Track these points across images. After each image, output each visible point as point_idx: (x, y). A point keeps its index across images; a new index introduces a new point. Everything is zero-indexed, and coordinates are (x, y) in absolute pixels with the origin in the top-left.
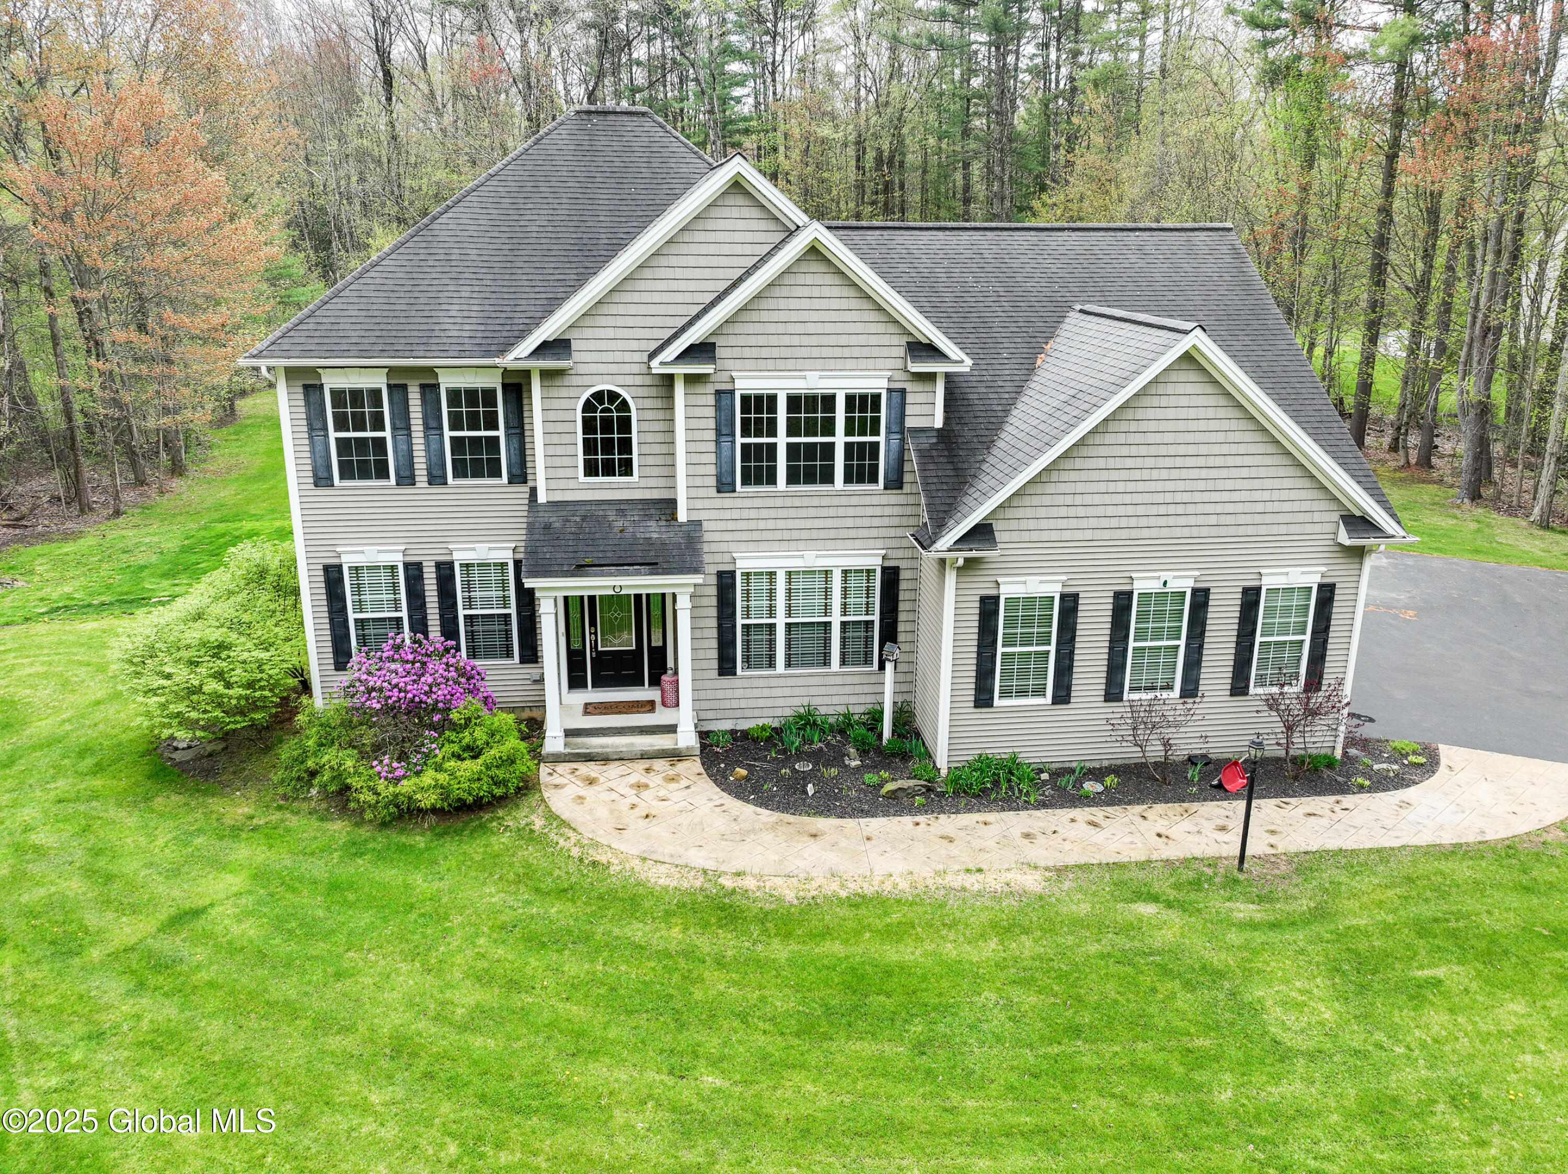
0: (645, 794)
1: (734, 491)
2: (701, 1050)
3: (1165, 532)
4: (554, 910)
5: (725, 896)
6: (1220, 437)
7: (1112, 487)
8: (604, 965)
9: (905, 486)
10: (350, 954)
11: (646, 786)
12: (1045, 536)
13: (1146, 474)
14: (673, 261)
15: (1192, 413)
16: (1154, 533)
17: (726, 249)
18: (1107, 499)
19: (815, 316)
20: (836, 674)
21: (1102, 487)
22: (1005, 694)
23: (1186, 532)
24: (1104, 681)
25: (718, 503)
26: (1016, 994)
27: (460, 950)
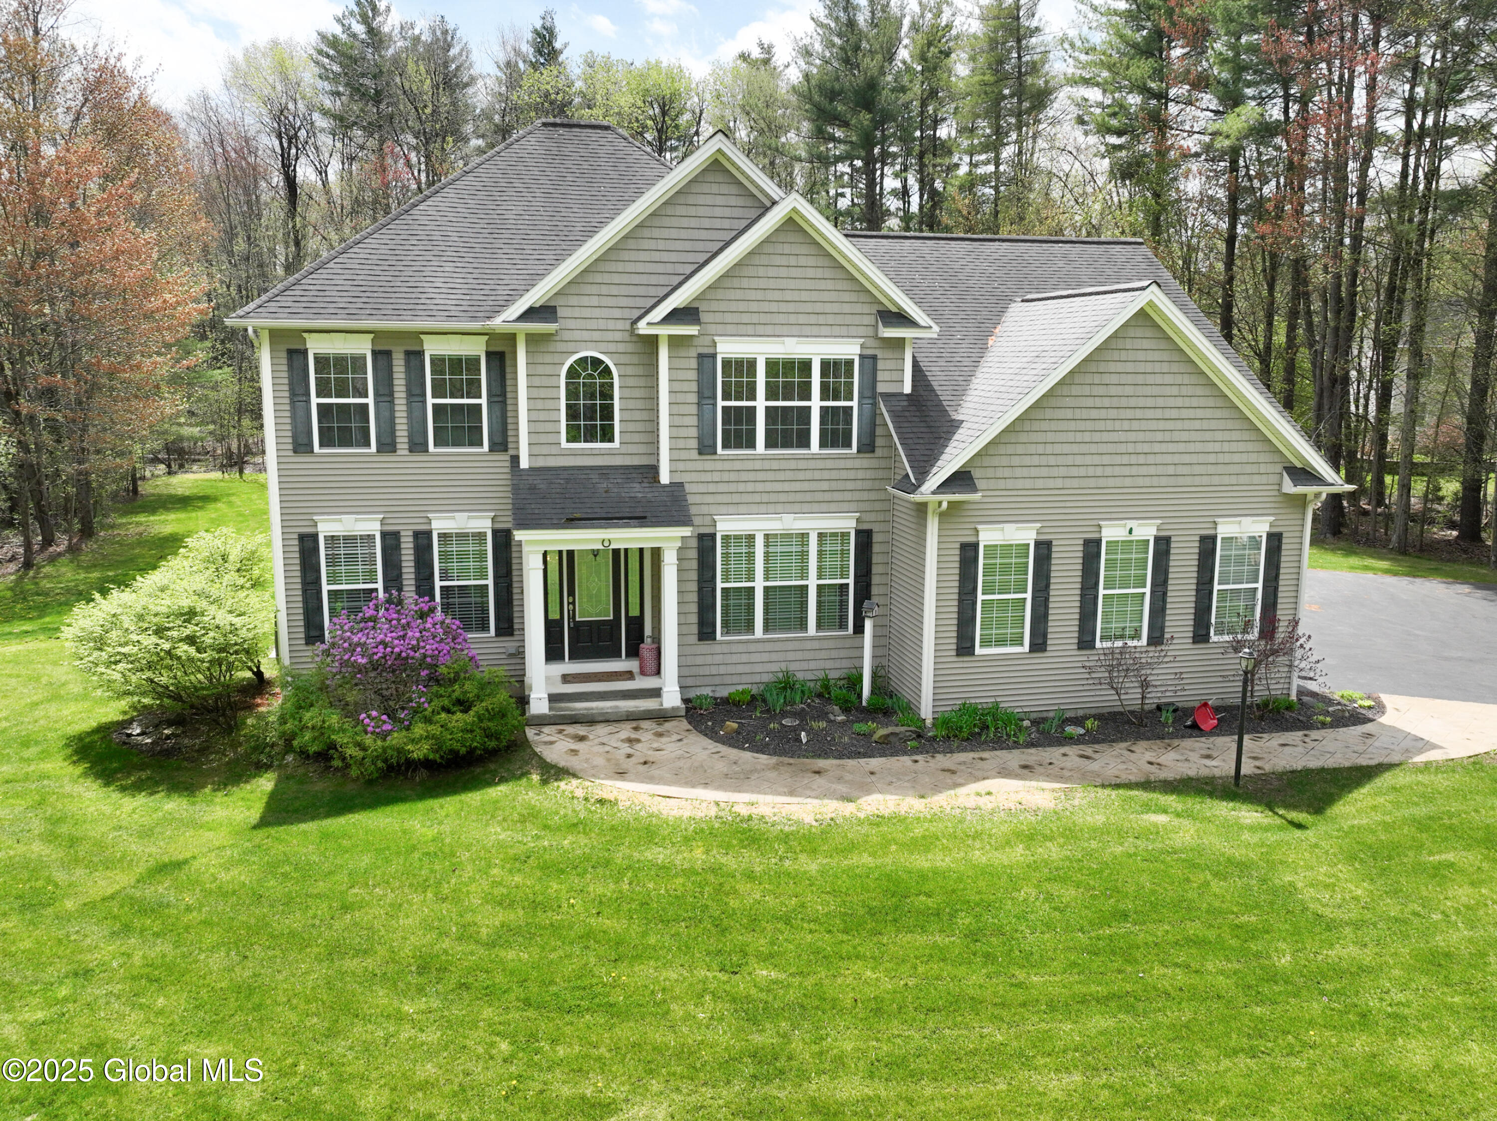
0: (638, 746)
1: (715, 453)
2: (749, 950)
3: (1128, 482)
4: (566, 842)
5: (741, 821)
6: (1175, 391)
7: (1079, 437)
8: (630, 884)
9: (877, 450)
10: (355, 890)
11: (638, 741)
12: (1020, 484)
13: (1109, 425)
14: (656, 233)
15: (1149, 368)
16: (1118, 482)
17: (707, 223)
18: (1075, 448)
19: (792, 284)
20: (812, 639)
21: (1070, 437)
22: (985, 643)
23: (1147, 481)
24: (1077, 629)
25: (699, 466)
26: (1055, 888)
27: (472, 880)
